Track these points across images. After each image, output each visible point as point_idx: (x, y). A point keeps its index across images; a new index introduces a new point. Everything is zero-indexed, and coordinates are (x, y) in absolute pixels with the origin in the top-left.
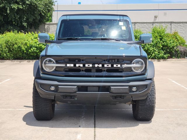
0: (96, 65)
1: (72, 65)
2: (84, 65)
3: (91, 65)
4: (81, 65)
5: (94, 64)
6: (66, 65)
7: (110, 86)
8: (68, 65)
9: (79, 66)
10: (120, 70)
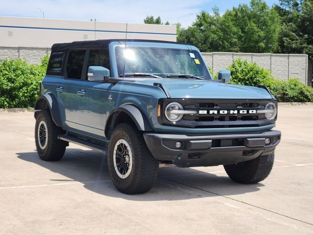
0: (232, 112)
1: (205, 112)
2: (218, 112)
3: (226, 112)
4: (216, 112)
5: (229, 110)
6: (198, 112)
7: (246, 138)
8: (201, 112)
9: (213, 113)
10: (254, 117)
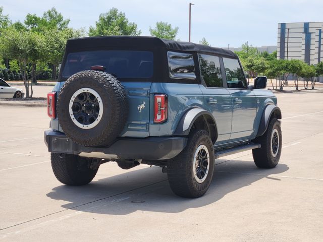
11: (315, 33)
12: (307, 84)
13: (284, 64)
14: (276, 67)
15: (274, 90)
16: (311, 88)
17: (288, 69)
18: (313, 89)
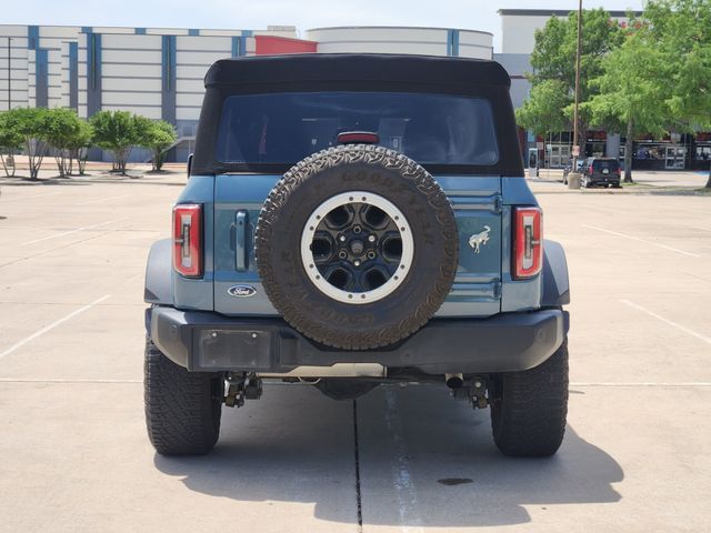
11: (59, 49)
12: (71, 164)
13: (40, 119)
14: (23, 126)
15: (8, 177)
16: (78, 173)
17: (51, 129)
18: (82, 174)
